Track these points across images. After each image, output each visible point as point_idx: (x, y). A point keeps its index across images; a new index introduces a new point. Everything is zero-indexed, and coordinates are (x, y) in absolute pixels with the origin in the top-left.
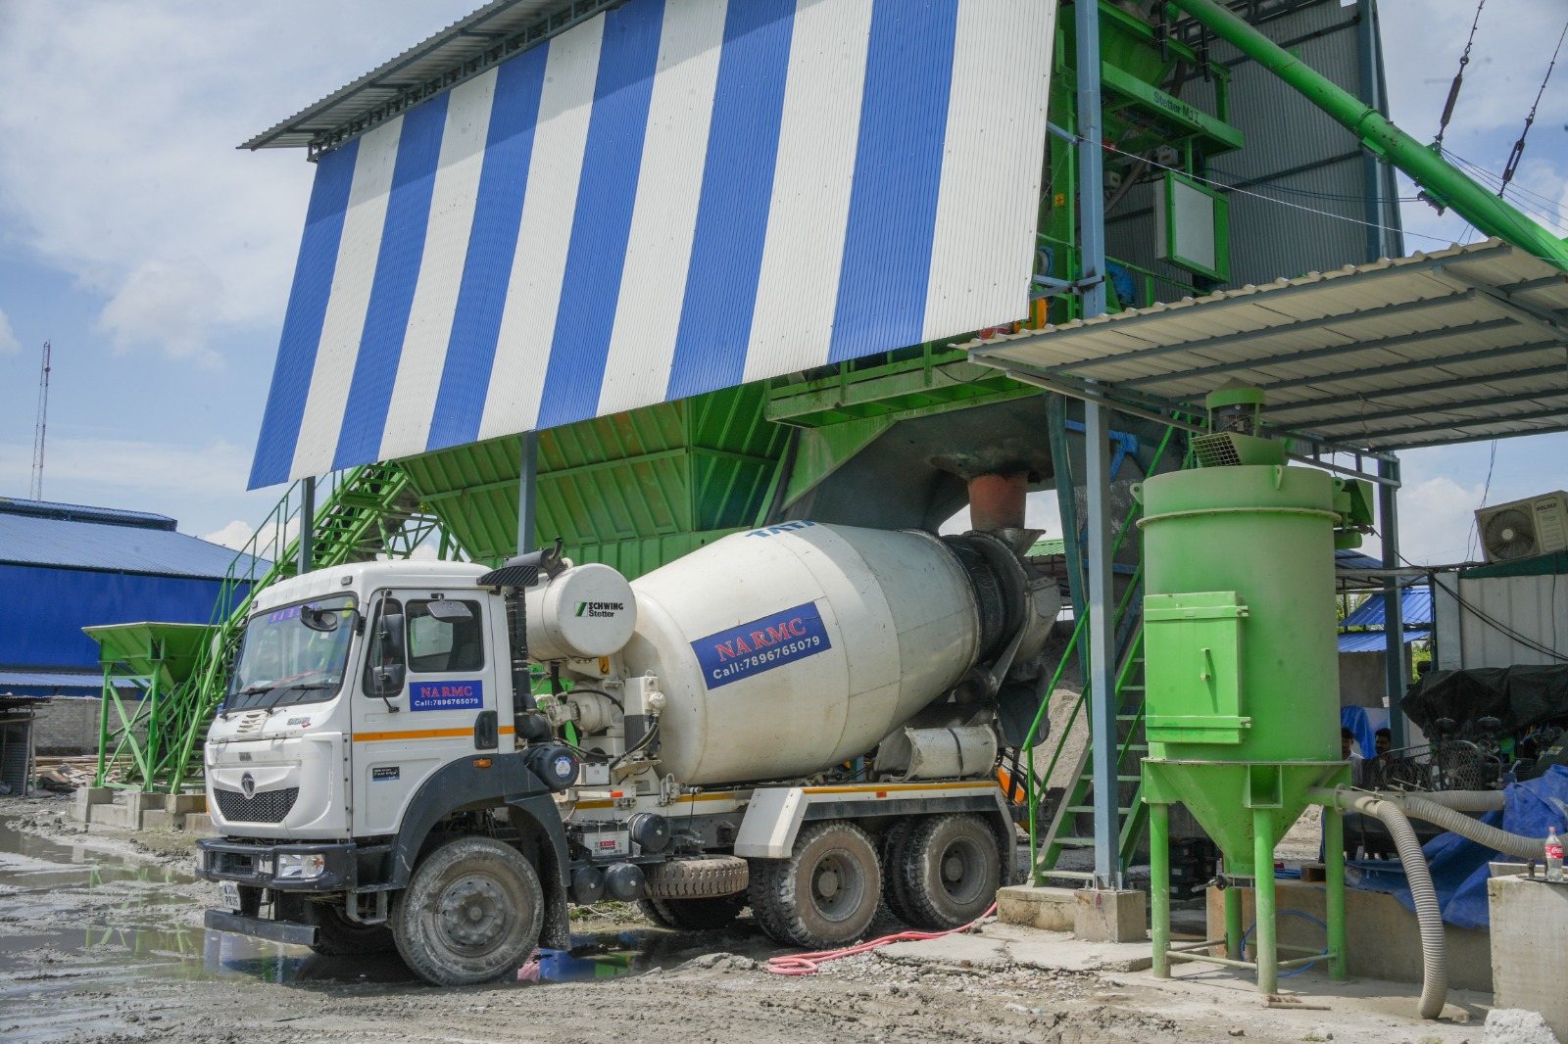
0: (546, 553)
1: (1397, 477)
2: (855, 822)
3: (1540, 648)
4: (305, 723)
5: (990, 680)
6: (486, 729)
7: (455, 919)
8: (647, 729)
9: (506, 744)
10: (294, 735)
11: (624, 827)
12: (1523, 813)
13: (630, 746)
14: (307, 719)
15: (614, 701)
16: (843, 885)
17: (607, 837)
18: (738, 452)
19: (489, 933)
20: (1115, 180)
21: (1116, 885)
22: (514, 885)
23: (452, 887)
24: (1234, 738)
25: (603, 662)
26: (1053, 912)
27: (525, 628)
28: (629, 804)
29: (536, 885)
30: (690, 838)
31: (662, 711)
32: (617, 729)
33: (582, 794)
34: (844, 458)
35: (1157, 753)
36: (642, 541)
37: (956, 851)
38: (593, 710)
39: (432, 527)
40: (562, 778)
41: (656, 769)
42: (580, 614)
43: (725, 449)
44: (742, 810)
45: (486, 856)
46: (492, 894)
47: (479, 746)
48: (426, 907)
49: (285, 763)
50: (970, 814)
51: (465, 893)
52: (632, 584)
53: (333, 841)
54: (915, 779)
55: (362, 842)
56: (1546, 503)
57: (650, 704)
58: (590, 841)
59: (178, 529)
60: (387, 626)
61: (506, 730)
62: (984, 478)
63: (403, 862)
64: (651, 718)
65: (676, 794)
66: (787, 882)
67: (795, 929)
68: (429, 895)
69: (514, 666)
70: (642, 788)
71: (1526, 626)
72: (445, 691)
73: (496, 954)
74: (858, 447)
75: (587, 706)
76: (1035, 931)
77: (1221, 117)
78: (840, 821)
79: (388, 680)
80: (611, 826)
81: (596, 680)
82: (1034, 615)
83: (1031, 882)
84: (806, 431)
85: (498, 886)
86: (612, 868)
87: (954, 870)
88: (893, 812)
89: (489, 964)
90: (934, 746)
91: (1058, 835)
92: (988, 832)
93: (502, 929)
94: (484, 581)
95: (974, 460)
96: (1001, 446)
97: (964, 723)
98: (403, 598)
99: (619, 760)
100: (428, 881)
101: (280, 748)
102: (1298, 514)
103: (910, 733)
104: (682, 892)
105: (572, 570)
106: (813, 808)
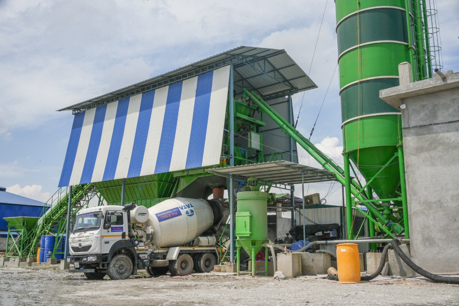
0: (133, 204)
1: (294, 189)
2: (189, 254)
3: (312, 222)
4: (93, 234)
5: (215, 228)
6: (124, 235)
7: (118, 268)
8: (151, 236)
9: (127, 238)
10: (90, 236)
11: (147, 253)
12: (294, 247)
13: (147, 239)
14: (93, 233)
15: (144, 231)
16: (186, 266)
17: (144, 255)
18: (167, 182)
19: (124, 271)
20: (242, 130)
21: (233, 263)
22: (128, 263)
23: (117, 263)
24: (249, 235)
25: (142, 224)
26: (223, 269)
27: (130, 217)
28: (147, 250)
29: (131, 263)
30: (158, 256)
31: (153, 233)
32: (145, 236)
33: (139, 248)
34: (188, 184)
35: (238, 238)
36: (146, 200)
37: (208, 260)
38: (140, 233)
39: (95, 195)
40: (136, 244)
41: (152, 244)
42: (139, 215)
43: (164, 181)
44: (168, 252)
45: (123, 258)
46: (124, 264)
47: (122, 238)
48: (113, 266)
49: (89, 241)
50: (210, 253)
51: (120, 264)
52: (148, 209)
53: (98, 254)
54: (200, 246)
55: (103, 254)
56: (315, 195)
57: (151, 231)
58: (141, 256)
59: (6, 191)
60: (108, 217)
61: (127, 235)
62: (216, 188)
63: (109, 258)
64: (152, 234)
65: (156, 248)
66: (176, 264)
67: (177, 273)
68: (113, 264)
69: (128, 224)
70: (149, 247)
71: (310, 218)
72: (117, 228)
73: (125, 275)
74: (191, 182)
75: (139, 232)
76: (221, 272)
77: (262, 121)
78: (186, 253)
79: (108, 226)
80: (144, 253)
81: (141, 227)
82: (224, 215)
83: (220, 264)
84: (181, 178)
85: (125, 263)
86: (144, 261)
87: (207, 264)
88: (196, 252)
89: (123, 277)
90: (204, 240)
91: (226, 256)
92: (214, 256)
93: (126, 271)
94: (124, 209)
95: (213, 185)
96: (219, 182)
97: (210, 236)
98: (110, 212)
99: (145, 242)
100: (113, 262)
101: (88, 238)
102: (260, 199)
103: (199, 237)
104: (157, 265)
105: (137, 207)
106: (181, 251)
